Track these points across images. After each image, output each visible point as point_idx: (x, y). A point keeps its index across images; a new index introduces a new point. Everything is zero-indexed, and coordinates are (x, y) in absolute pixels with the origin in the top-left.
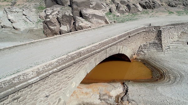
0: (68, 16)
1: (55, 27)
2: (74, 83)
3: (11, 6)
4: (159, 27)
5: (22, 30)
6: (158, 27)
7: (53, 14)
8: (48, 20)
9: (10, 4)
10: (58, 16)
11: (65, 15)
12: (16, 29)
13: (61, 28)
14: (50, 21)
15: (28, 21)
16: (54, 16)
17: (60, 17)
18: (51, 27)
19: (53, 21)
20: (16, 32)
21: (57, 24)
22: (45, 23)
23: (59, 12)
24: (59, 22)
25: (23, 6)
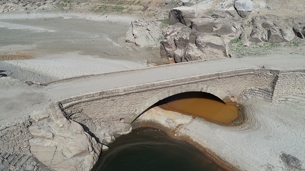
0: (184, 40)
1: (171, 50)
2: (147, 103)
3: (142, 11)
4: (278, 72)
5: (142, 47)
6: (276, 71)
7: (172, 34)
8: (166, 40)
9: (142, 7)
10: (176, 38)
11: (182, 38)
12: (137, 45)
13: (175, 52)
14: (167, 43)
15: (150, 36)
16: (172, 37)
17: (177, 40)
18: (167, 49)
19: (169, 43)
20: (136, 48)
21: (174, 46)
22: (162, 43)
23: (178, 33)
24: (176, 45)
25: (153, 12)
